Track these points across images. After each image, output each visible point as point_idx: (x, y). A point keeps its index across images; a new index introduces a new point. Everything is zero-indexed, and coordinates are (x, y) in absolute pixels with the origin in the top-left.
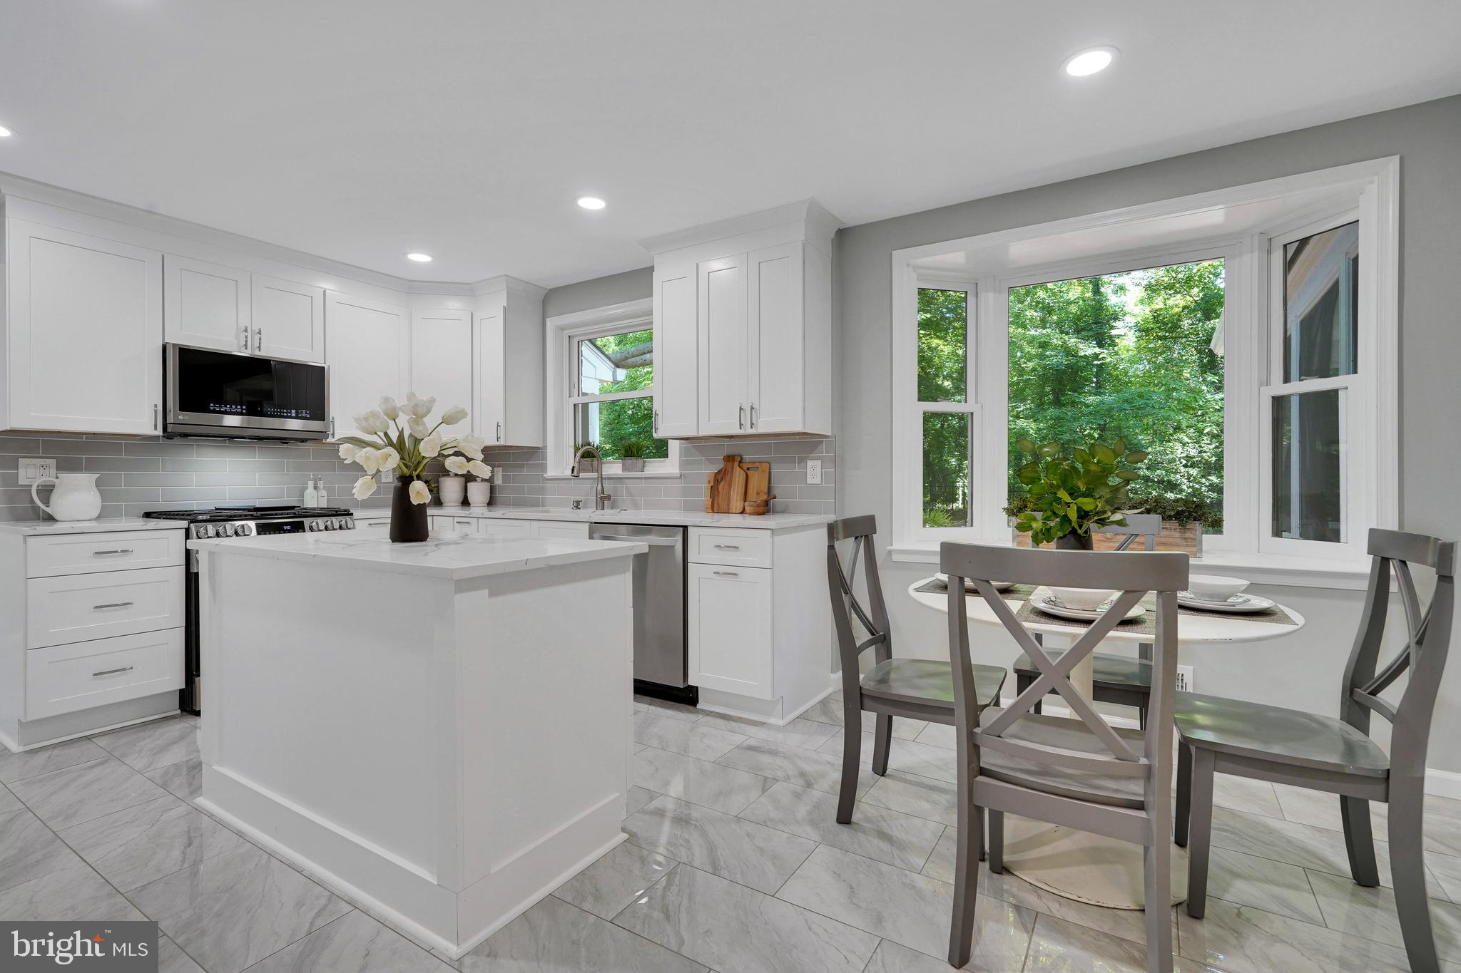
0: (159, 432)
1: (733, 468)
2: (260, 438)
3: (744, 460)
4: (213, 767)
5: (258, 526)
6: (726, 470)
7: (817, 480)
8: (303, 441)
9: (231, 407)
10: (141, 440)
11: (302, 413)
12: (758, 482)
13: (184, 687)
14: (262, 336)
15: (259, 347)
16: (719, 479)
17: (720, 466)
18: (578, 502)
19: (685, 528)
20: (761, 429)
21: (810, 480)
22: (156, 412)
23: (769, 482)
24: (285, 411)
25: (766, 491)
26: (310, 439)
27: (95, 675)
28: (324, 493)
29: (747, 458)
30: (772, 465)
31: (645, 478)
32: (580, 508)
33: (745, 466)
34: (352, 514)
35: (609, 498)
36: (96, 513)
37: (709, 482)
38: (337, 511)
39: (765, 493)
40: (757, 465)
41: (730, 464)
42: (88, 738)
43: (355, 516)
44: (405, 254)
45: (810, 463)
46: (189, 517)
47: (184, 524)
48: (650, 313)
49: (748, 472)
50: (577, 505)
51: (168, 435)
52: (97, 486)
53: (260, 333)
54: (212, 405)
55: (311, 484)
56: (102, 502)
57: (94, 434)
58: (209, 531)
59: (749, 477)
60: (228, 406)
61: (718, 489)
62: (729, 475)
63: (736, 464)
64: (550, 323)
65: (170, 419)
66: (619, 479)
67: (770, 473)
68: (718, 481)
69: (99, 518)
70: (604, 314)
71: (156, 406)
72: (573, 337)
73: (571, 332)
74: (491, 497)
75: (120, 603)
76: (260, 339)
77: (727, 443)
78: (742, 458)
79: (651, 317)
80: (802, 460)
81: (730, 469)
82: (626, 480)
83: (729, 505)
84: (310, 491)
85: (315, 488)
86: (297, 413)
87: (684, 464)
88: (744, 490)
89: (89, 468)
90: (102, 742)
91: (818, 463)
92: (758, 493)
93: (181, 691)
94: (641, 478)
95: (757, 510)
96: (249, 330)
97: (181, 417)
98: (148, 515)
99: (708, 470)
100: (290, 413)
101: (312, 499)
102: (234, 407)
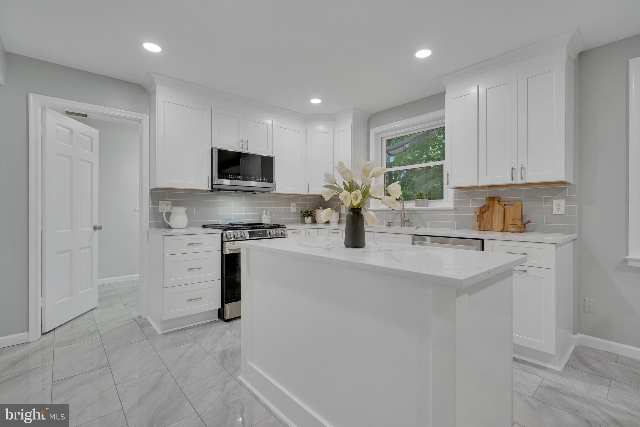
0: (210, 189)
1: (494, 204)
2: (247, 191)
3: (501, 200)
4: (247, 362)
5: (249, 232)
6: (488, 206)
7: (562, 212)
8: (263, 192)
9: (237, 177)
10: (202, 192)
11: (264, 179)
12: (512, 213)
13: (220, 308)
14: (248, 144)
15: (247, 148)
16: (483, 211)
17: (484, 203)
18: (389, 223)
19: (482, 240)
20: (528, 180)
21: (555, 212)
22: (209, 179)
23: (522, 213)
24: (257, 178)
25: (520, 218)
26: (266, 192)
27: (188, 300)
28: (269, 217)
29: (503, 198)
30: (524, 203)
31: (430, 210)
32: (390, 226)
33: (503, 204)
34: (286, 227)
35: (408, 221)
36: (186, 225)
37: (476, 213)
38: (279, 226)
39: (519, 220)
40: (511, 202)
41: (491, 203)
42: (185, 329)
43: (287, 228)
44: (309, 100)
45: (555, 201)
46: (223, 228)
47: (221, 231)
48: (444, 118)
49: (505, 207)
50: (389, 224)
51: (212, 190)
52: (186, 213)
53: (247, 142)
54: (230, 176)
55: (264, 212)
56: (188, 220)
57: (185, 189)
58: (231, 235)
59: (506, 209)
60: (236, 176)
61: (483, 217)
62: (491, 207)
63: (496, 202)
64: (372, 132)
65: (214, 182)
66: (414, 211)
67: (522, 207)
68: (482, 212)
69: (186, 227)
70: (395, 126)
71: (209, 176)
72: (383, 138)
73: (382, 135)
74: (339, 220)
75: (196, 268)
76: (248, 146)
77: (488, 190)
78: (500, 199)
79: (443, 120)
80: (549, 200)
81: (491, 205)
82: (418, 211)
83: (492, 226)
84: (264, 216)
85: (266, 214)
86: (262, 179)
87: (456, 203)
88: (503, 217)
89: (183, 205)
90: (191, 332)
91: (563, 202)
92: (513, 220)
93: (219, 310)
94: (428, 210)
95: (519, 230)
96: (243, 141)
97: (218, 181)
98: (204, 226)
99: (474, 206)
100: (259, 179)
101: (266, 220)
102: (238, 176)
